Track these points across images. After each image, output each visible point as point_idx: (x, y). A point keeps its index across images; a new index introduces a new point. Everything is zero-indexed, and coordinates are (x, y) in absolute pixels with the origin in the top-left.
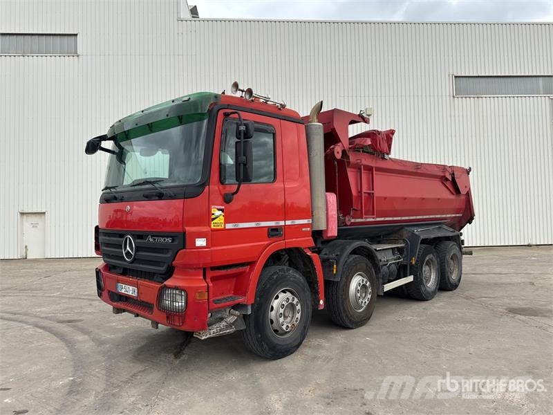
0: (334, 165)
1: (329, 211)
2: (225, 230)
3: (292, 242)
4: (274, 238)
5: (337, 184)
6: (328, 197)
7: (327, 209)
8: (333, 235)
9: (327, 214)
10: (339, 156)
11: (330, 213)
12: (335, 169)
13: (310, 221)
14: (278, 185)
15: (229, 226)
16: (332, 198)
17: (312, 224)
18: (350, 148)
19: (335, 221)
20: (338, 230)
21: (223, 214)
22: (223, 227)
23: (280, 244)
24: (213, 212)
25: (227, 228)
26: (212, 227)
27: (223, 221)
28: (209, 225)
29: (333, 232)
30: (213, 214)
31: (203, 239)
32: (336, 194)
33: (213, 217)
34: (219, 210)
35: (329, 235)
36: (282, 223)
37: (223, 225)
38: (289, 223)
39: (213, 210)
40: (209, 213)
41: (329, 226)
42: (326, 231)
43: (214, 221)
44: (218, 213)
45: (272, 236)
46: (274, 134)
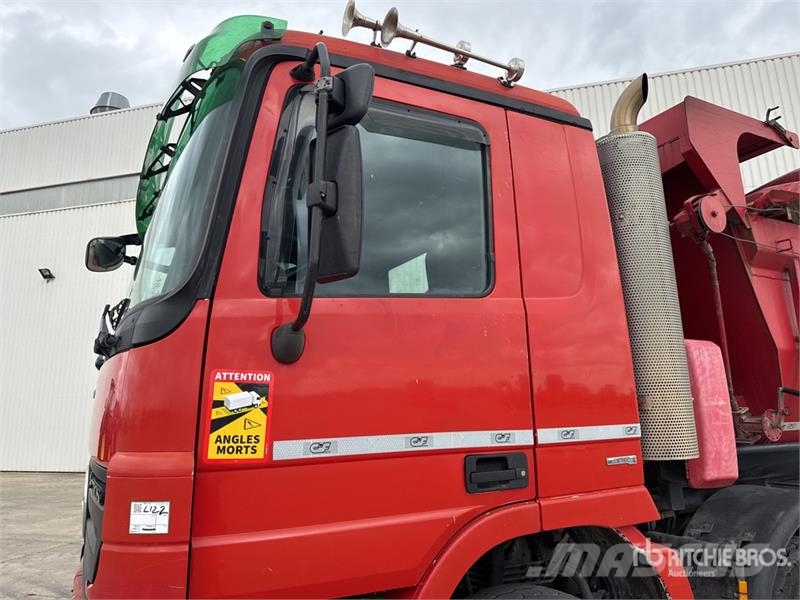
0: (707, 258)
1: (703, 396)
2: (268, 463)
3: (566, 505)
4: (491, 496)
5: (720, 312)
6: (695, 354)
7: (695, 391)
8: (723, 475)
9: (696, 404)
10: (718, 225)
11: (705, 404)
12: (710, 269)
13: (636, 431)
14: (501, 304)
15: (289, 450)
16: (710, 356)
17: (642, 440)
18: (749, 211)
19: (725, 428)
20: (741, 457)
21: (263, 403)
22: (260, 455)
23: (514, 517)
24: (217, 397)
25: (276, 457)
26: (212, 454)
27: (261, 432)
28: (199, 448)
29: (724, 464)
30: (220, 404)
31: (158, 505)
32: (719, 343)
33: (217, 414)
34: (246, 387)
35: (711, 474)
36: (522, 437)
37: (261, 447)
38: (549, 436)
39: (218, 386)
40: (204, 400)
41: (710, 447)
42: (700, 463)
43: (222, 432)
44: (237, 399)
45: (483, 485)
46: (484, 149)
